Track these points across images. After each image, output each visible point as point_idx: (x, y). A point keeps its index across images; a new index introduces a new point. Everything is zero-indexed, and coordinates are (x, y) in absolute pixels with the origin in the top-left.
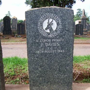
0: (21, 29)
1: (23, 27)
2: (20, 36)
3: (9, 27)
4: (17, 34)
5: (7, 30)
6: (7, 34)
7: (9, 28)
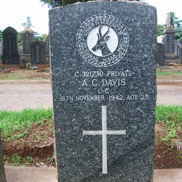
0: (38, 53)
1: (42, 49)
2: (36, 68)
3: (14, 50)
4: (30, 64)
5: (10, 54)
6: (9, 63)
7: (14, 52)
